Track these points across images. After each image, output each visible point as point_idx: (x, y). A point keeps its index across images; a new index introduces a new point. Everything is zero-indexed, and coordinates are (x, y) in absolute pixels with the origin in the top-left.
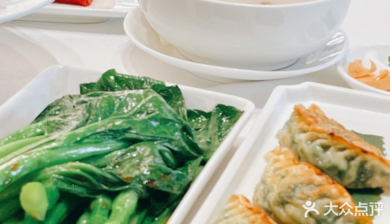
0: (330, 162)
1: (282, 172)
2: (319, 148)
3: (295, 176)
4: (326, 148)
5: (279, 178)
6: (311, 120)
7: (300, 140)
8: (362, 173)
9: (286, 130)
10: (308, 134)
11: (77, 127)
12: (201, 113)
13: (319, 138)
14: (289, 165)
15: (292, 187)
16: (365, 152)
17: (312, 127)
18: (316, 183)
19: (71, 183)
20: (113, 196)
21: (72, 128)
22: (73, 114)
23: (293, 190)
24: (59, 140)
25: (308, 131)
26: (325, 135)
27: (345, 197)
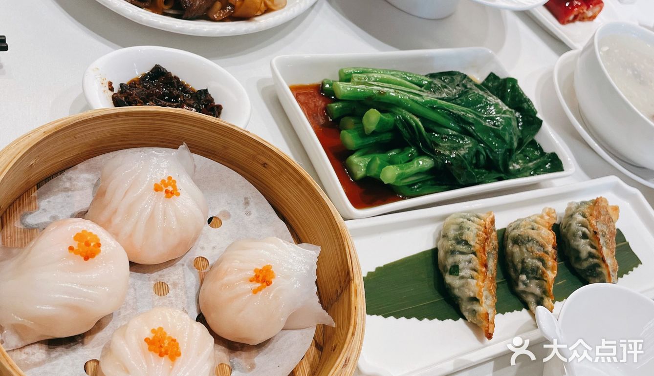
0: (578, 246)
1: (536, 225)
2: (580, 233)
3: (539, 234)
4: (584, 236)
5: (530, 226)
6: (595, 213)
7: (576, 219)
8: (591, 270)
9: (576, 205)
10: (584, 219)
11: (442, 99)
12: (541, 149)
13: (587, 228)
14: (545, 226)
15: (530, 239)
16: (604, 261)
17: (590, 218)
18: (546, 250)
19: (405, 127)
20: (421, 154)
21: (439, 97)
22: (451, 89)
23: (529, 241)
24: (423, 98)
25: (586, 218)
26: (592, 230)
27: (554, 273)
